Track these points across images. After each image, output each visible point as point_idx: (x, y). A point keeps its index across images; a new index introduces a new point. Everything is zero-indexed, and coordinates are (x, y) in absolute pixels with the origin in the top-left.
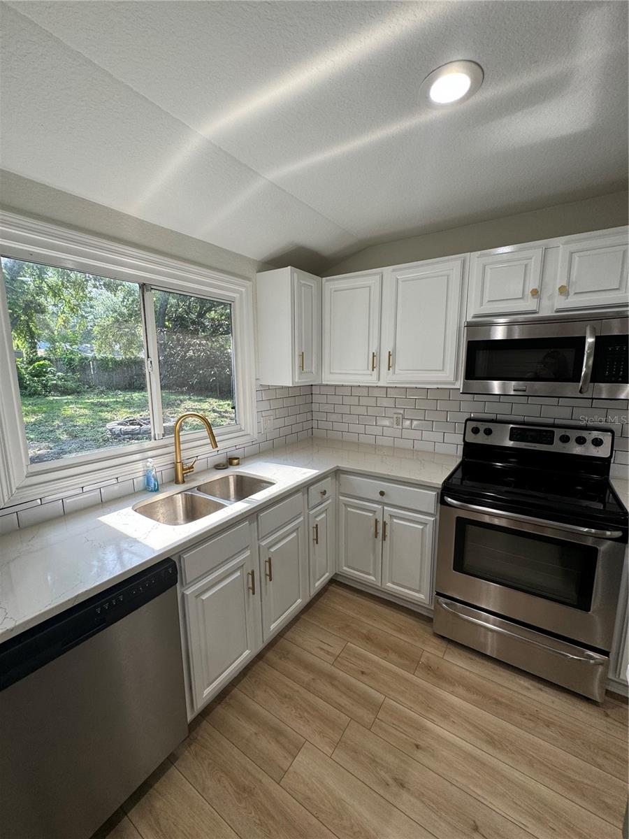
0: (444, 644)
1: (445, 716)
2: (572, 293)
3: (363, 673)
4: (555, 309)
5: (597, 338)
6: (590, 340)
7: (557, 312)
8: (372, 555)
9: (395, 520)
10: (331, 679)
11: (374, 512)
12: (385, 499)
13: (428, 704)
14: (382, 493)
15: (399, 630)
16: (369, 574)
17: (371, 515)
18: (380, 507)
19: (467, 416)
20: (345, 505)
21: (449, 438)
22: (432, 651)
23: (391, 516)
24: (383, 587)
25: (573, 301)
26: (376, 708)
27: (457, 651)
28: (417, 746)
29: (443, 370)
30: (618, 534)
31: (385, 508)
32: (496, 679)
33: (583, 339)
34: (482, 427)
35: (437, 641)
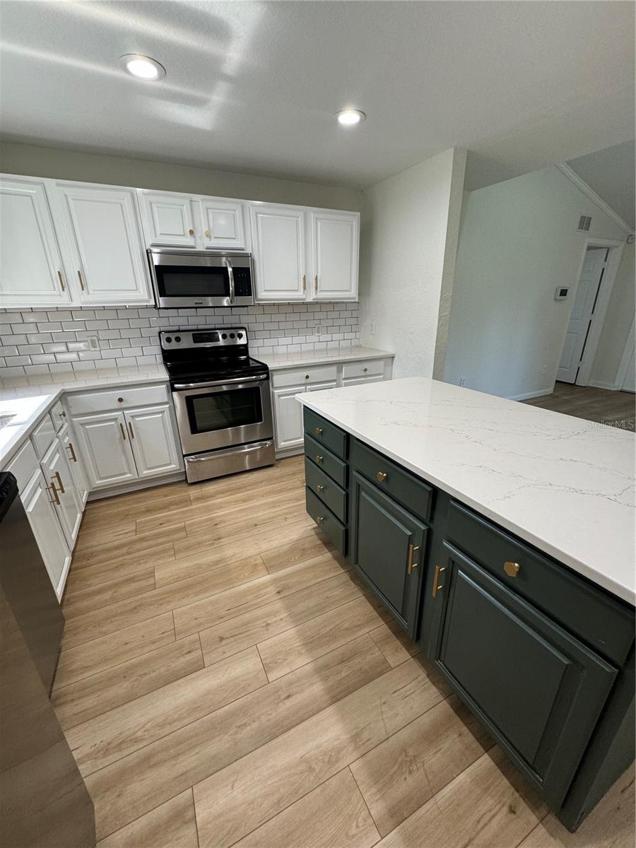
0: (198, 486)
1: (221, 508)
2: (212, 237)
3: (161, 524)
4: (206, 246)
5: (233, 268)
6: (230, 270)
7: (207, 249)
8: (123, 456)
9: (137, 419)
10: (143, 539)
11: (115, 419)
12: (123, 405)
13: (209, 509)
14: (120, 400)
15: (166, 496)
16: (125, 474)
17: (113, 423)
18: (120, 413)
19: (157, 330)
20: (81, 424)
21: (147, 350)
22: (194, 492)
23: (132, 417)
24: (141, 476)
25: (214, 243)
26: (184, 529)
27: (207, 484)
28: (216, 524)
29: (137, 290)
30: (265, 376)
31: (125, 412)
32: (232, 482)
33: (226, 268)
34: (173, 336)
35: (193, 487)
